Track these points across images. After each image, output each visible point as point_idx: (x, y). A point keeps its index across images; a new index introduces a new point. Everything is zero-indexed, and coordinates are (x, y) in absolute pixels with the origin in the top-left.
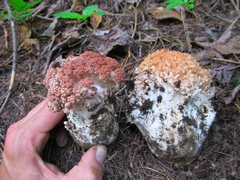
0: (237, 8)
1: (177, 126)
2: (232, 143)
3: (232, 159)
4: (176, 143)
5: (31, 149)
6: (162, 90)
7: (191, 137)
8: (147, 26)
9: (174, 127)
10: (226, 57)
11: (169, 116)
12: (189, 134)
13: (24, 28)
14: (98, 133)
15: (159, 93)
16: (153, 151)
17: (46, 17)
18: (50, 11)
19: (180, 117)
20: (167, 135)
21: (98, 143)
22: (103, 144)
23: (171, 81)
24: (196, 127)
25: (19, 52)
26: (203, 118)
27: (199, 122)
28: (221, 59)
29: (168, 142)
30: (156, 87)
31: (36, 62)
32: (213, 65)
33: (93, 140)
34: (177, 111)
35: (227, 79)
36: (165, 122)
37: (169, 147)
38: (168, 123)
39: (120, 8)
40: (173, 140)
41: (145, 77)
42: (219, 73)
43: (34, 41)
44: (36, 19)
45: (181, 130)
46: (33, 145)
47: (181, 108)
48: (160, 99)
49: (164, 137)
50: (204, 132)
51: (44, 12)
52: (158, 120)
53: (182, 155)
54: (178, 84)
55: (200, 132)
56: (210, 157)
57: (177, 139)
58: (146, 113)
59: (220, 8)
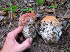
0: (69, 10)
1: (51, 34)
2: (67, 41)
3: (67, 45)
4: (51, 38)
5: (13, 36)
6: (48, 25)
7: (55, 37)
8: (45, 14)
9: (50, 34)
10: (64, 19)
11: (49, 31)
12: (54, 36)
13: (14, 14)
14: (30, 33)
15: (47, 26)
16: (45, 42)
17: (20, 12)
18: (21, 10)
19: (52, 31)
20: (49, 36)
21: (30, 37)
22: (32, 37)
23: (49, 22)
24: (56, 35)
25: (12, 19)
26: (58, 33)
27: (57, 34)
28: (63, 19)
29: (49, 38)
30: (46, 24)
31: (16, 21)
32: (61, 21)
33: (29, 35)
34: (51, 30)
35: (65, 25)
36: (48, 33)
37: (49, 39)
38: (49, 33)
39: (38, 10)
40: (50, 37)
41: (44, 23)
42: (63, 23)
43: (16, 16)
44: (17, 12)
45: (52, 35)
46: (14, 35)
47: (52, 29)
48: (47, 27)
49: (48, 37)
50: (59, 37)
51: (19, 10)
52: (46, 32)
53: (53, 42)
54: (51, 23)
55: (58, 36)
56: (61, 44)
57: (51, 37)
58: (43, 31)
59: (64, 10)
